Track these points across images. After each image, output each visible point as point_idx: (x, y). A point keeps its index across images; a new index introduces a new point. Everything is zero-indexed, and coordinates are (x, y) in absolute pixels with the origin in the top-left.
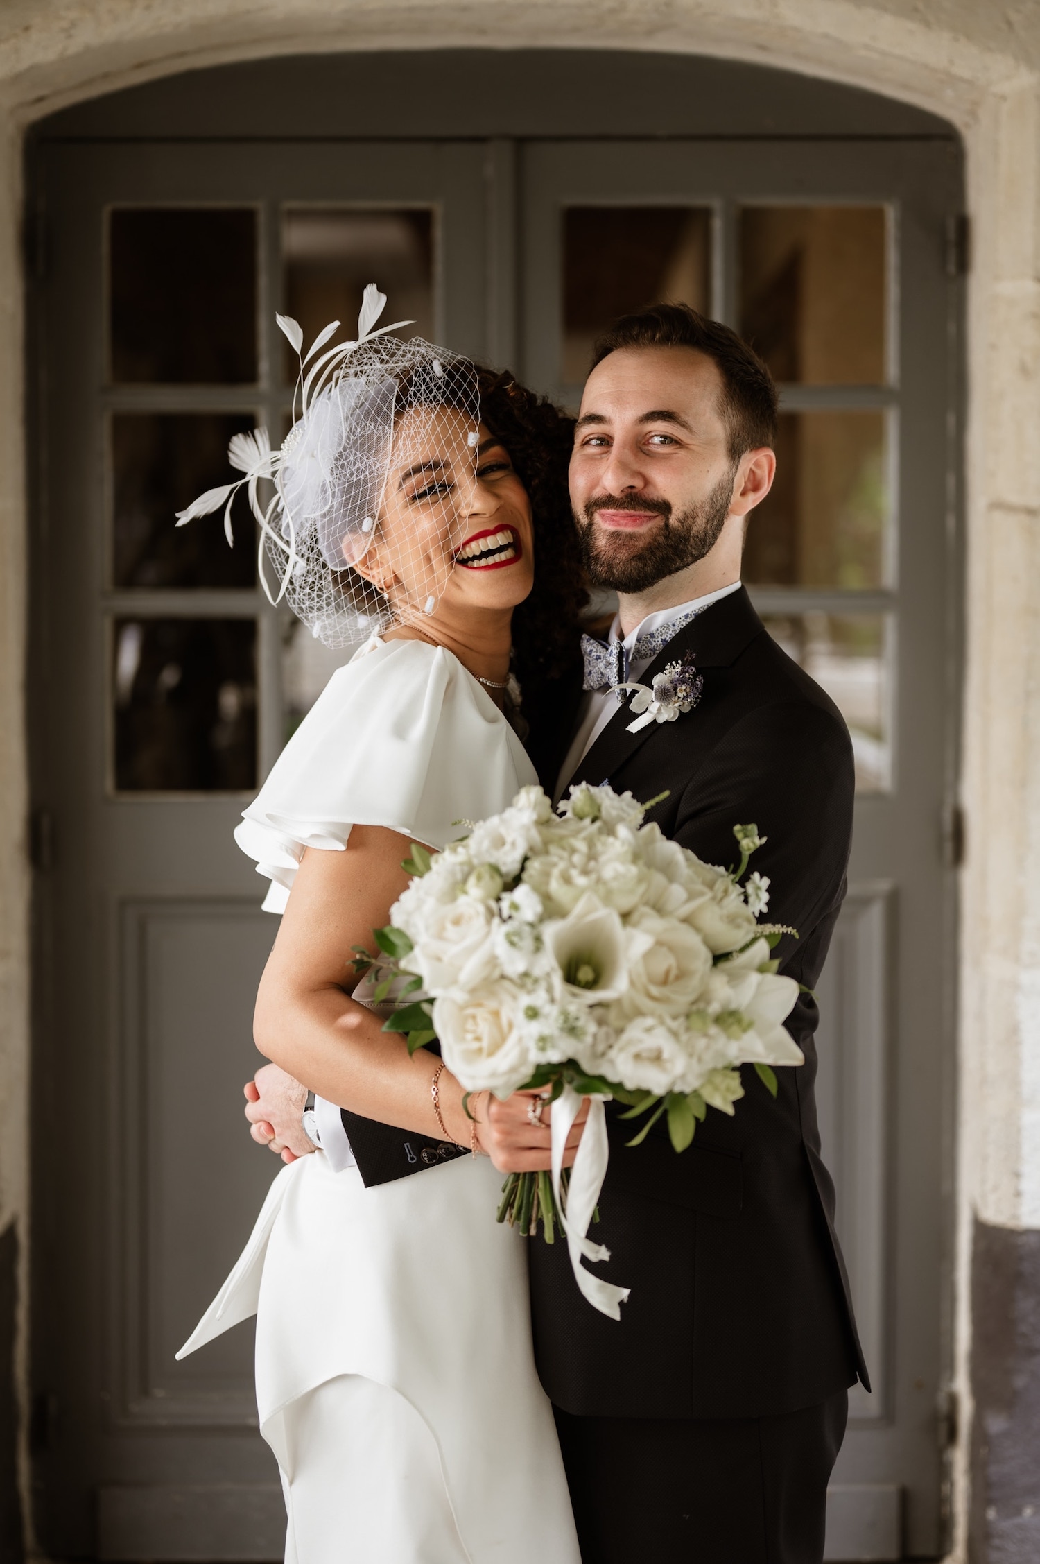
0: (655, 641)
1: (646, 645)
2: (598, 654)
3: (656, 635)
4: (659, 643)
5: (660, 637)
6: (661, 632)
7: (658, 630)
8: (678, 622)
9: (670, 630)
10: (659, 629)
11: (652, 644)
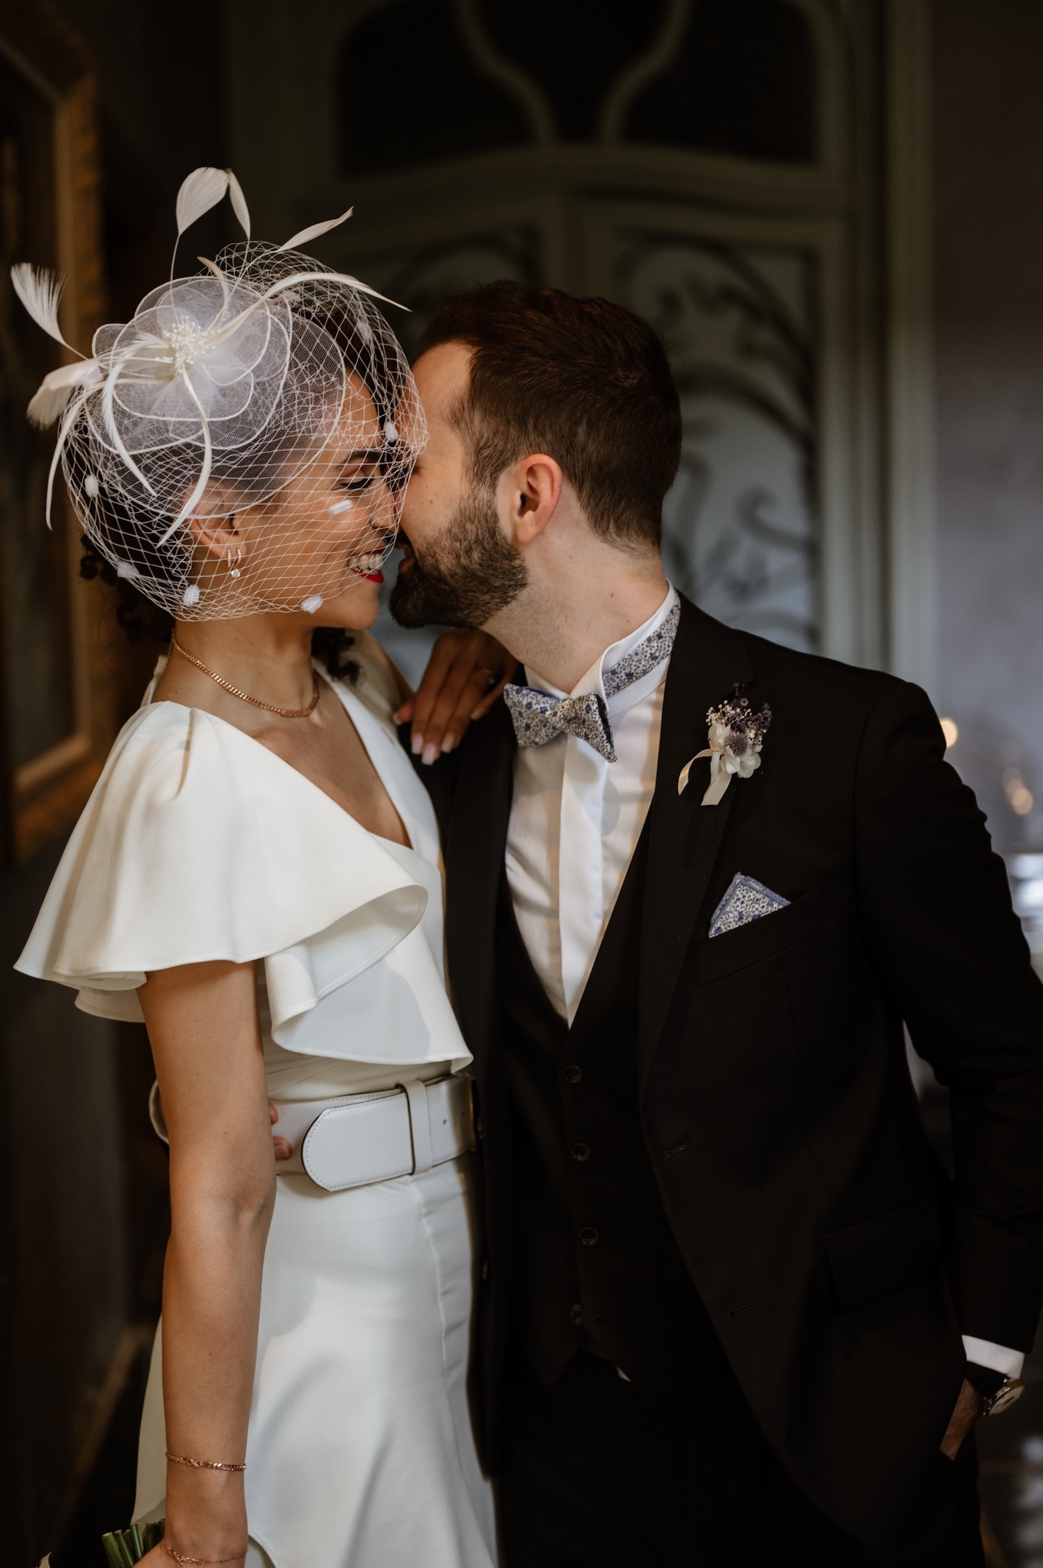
0: (618, 677)
1: (608, 684)
2: (542, 705)
3: (618, 671)
4: (623, 678)
5: (624, 672)
6: (623, 665)
7: (619, 664)
8: (641, 649)
9: (633, 661)
10: (621, 662)
11: (615, 681)
